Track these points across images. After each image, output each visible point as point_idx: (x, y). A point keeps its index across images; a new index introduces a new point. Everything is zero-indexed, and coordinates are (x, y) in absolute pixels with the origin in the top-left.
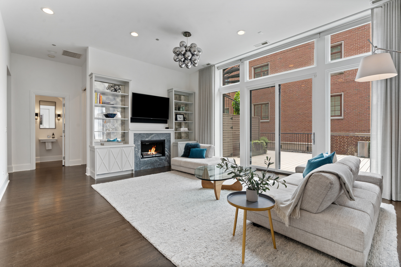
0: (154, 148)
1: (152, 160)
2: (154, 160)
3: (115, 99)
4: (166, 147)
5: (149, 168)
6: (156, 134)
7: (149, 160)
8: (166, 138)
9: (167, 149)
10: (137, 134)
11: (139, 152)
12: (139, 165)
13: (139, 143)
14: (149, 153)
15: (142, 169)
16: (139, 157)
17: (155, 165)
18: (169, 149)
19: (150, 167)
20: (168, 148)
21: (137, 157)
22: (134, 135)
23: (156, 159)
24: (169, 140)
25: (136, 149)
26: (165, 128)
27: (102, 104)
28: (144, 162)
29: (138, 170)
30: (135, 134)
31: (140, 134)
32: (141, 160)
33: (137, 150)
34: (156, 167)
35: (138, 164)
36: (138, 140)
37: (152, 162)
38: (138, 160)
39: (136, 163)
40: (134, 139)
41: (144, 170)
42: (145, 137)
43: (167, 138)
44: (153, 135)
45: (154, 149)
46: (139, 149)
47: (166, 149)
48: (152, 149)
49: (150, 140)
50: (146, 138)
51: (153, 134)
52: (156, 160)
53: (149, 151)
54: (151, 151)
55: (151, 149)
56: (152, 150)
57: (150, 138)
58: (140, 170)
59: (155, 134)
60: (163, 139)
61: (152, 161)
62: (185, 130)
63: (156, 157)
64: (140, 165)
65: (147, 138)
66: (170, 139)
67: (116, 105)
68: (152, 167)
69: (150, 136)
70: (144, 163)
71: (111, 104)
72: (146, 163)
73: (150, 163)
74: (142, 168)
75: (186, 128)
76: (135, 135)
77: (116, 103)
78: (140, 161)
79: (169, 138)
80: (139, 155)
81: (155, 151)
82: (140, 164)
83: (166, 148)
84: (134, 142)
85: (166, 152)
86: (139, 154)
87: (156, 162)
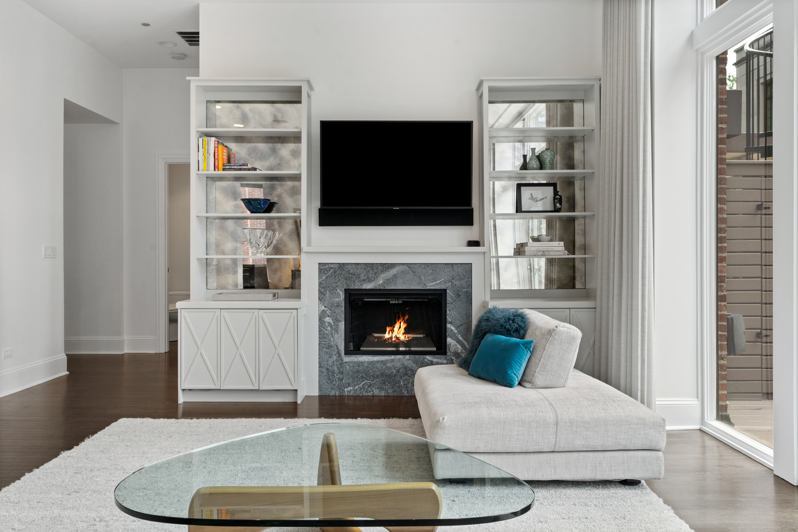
0: (402, 324)
1: (389, 365)
2: (398, 365)
3: (274, 151)
4: (449, 319)
5: (377, 392)
6: (406, 267)
7: (379, 361)
8: (450, 281)
9: (453, 328)
10: (332, 266)
11: (337, 331)
12: (337, 377)
13: (337, 300)
14: (387, 336)
15: (349, 392)
16: (337, 348)
17: (400, 386)
18: (462, 328)
19: (381, 389)
20: (458, 323)
21: (329, 347)
22: (320, 270)
23: (406, 363)
24: (467, 292)
25: (327, 319)
26: (465, 242)
27: (224, 170)
28: (356, 368)
29: (333, 393)
30: (325, 264)
31: (342, 266)
32: (347, 359)
33: (329, 323)
34: (406, 393)
35: (333, 372)
36: (335, 289)
37: (388, 372)
38: (335, 358)
39: (327, 369)
40: (320, 284)
41: (355, 398)
42: (363, 277)
43: (457, 283)
44: (394, 271)
45: (403, 326)
46: (336, 320)
47: (449, 326)
48: (397, 326)
49: (380, 290)
50: (364, 280)
51: (393, 265)
52: (406, 368)
53: (388, 329)
54: (393, 331)
55: (392, 325)
56: (396, 329)
57: (381, 282)
58: (342, 397)
59: (402, 267)
60: (437, 287)
61: (390, 368)
62: (549, 249)
63: (407, 357)
64: (341, 376)
65: (370, 280)
66: (470, 286)
67: (278, 170)
68: (390, 391)
69: (382, 276)
70: (358, 372)
71: (249, 170)
72: (362, 373)
73: (378, 373)
74: (348, 390)
75: (556, 243)
76: (323, 268)
77: (279, 164)
78: (341, 364)
79: (463, 282)
80: (339, 340)
81: (407, 331)
82: (342, 373)
83: (451, 323)
84: (320, 292)
85: (449, 340)
86: (336, 336)
87: (406, 374)
